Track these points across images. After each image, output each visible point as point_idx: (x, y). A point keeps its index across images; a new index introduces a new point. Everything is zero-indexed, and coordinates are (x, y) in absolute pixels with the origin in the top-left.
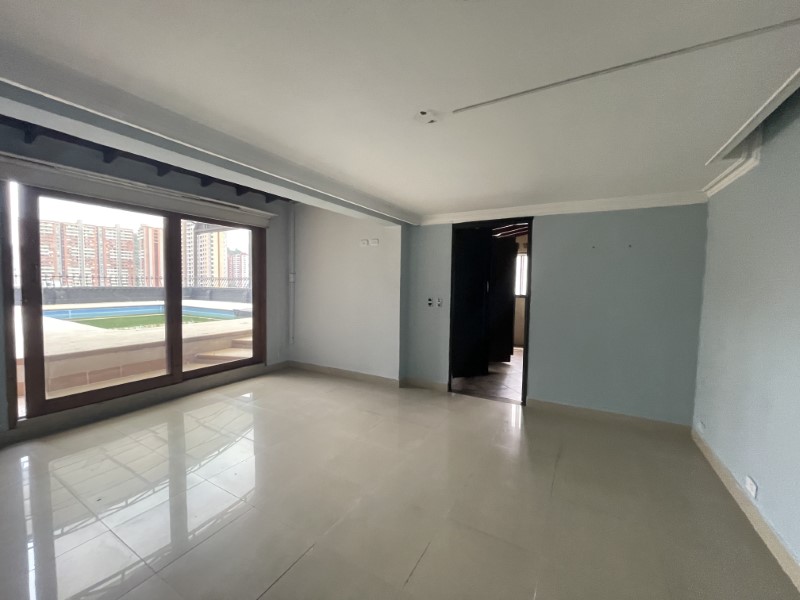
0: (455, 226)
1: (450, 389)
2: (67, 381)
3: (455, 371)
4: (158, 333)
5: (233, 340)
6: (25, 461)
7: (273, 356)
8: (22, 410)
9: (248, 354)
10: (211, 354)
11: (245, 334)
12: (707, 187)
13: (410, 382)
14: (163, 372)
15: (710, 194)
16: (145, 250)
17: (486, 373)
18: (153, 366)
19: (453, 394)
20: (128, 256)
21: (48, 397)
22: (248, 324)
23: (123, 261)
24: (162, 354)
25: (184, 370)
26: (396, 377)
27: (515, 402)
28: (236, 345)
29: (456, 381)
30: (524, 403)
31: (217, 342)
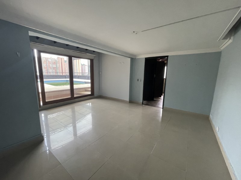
0: (146, 58)
1: (143, 104)
2: (50, 97)
3: (144, 99)
4: (68, 87)
5: (85, 89)
6: (43, 115)
7: (96, 93)
8: (41, 104)
9: (90, 93)
10: (81, 93)
11: (89, 88)
12: (221, 47)
13: (132, 101)
14: (70, 97)
15: (222, 49)
16: (59, 64)
17: (153, 100)
18: (67, 95)
19: (144, 105)
20: (55, 66)
21: (46, 101)
22: (89, 85)
23: (53, 68)
24: (69, 92)
25: (75, 96)
26: (128, 100)
27: (161, 108)
28: (86, 91)
29: (145, 102)
30: (163, 108)
31: (81, 90)
